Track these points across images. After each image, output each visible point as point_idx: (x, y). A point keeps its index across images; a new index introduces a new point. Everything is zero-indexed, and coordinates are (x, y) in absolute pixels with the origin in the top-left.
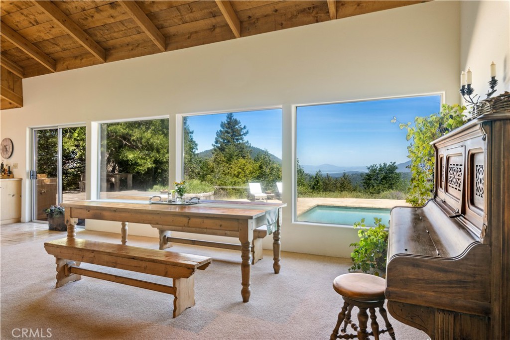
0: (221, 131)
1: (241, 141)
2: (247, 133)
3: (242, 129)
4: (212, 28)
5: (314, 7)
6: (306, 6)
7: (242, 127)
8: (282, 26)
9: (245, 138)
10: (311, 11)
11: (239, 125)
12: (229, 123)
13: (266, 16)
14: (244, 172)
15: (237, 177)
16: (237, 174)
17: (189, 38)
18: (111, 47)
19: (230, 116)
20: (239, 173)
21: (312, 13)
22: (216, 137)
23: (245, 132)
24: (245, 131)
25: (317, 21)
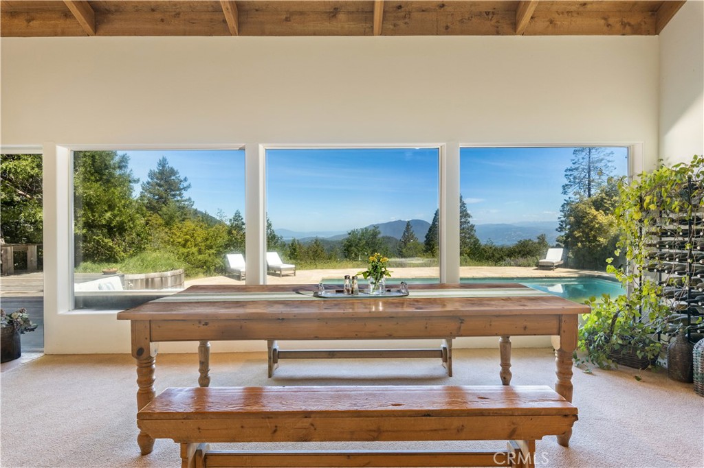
0: (148, 183)
1: (179, 198)
2: (189, 186)
3: (181, 181)
4: (330, 12)
5: (493, 13)
6: (484, 9)
7: (182, 178)
8: (447, 31)
9: (186, 195)
10: (490, 16)
11: (177, 176)
12: (162, 173)
13: (423, 11)
14: (195, 239)
15: (184, 246)
16: (183, 242)
17: (287, 20)
18: (113, 9)
19: (163, 163)
20: (187, 241)
21: (491, 20)
22: (141, 190)
23: (185, 186)
24: (185, 184)
25: (498, 33)
